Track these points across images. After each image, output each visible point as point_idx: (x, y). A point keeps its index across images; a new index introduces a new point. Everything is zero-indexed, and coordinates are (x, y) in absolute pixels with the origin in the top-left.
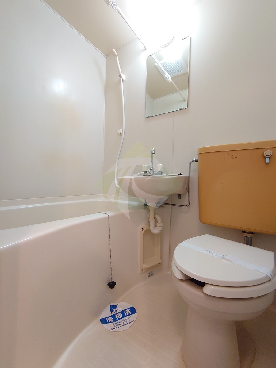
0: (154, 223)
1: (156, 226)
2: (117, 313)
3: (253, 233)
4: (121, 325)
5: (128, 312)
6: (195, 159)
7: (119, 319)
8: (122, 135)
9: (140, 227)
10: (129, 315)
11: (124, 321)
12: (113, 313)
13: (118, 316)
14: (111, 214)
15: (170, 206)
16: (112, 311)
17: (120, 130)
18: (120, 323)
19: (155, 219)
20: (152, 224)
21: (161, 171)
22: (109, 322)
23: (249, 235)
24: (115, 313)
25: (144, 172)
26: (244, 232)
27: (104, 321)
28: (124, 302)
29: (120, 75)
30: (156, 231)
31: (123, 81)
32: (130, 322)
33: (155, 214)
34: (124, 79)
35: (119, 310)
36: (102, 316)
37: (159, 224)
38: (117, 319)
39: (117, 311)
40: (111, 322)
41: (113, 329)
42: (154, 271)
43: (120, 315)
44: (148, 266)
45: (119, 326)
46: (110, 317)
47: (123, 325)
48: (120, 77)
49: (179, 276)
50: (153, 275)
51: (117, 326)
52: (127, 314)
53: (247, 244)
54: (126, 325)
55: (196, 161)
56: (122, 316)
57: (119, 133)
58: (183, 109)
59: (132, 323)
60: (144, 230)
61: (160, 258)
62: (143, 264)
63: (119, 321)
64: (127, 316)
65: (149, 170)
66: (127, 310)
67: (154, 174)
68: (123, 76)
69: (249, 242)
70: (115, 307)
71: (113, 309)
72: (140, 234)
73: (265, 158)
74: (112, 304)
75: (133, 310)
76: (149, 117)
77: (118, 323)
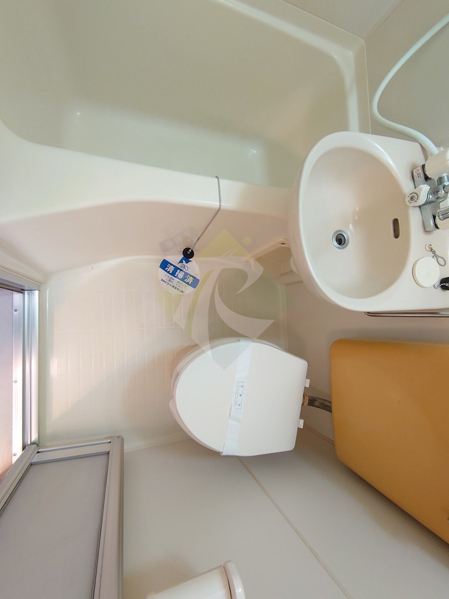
2: (182, 269)
5: (190, 280)
10: (188, 283)
11: (178, 284)
12: (179, 266)
13: (179, 274)
16: (181, 262)
18: (174, 282)
22: (168, 270)
27: (164, 264)
28: (198, 266)
32: (181, 289)
35: (187, 269)
36: (168, 259)
38: (176, 275)
39: (184, 267)
40: (168, 272)
41: (163, 281)
46: (174, 266)
47: (173, 287)
51: (169, 282)
54: (176, 288)
56: (181, 277)
60: (285, 246)
63: (175, 279)
64: (185, 282)
66: (191, 277)
75: (195, 283)
77: (173, 279)
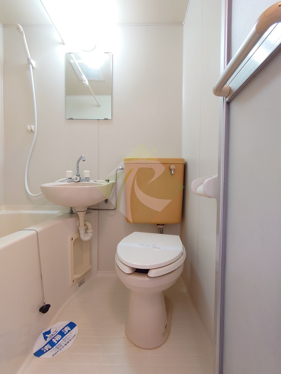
0: (85, 230)
1: (86, 232)
2: (53, 337)
3: (163, 225)
4: (63, 345)
5: (67, 329)
6: (121, 167)
7: (58, 342)
8: (34, 133)
9: (70, 237)
10: (69, 331)
11: (65, 340)
12: (48, 340)
13: (56, 339)
14: (39, 229)
15: (97, 211)
16: (46, 338)
17: (31, 127)
18: (62, 344)
19: (85, 226)
20: (82, 232)
21: (88, 178)
22: (47, 350)
23: (161, 227)
24: (51, 339)
25: (69, 178)
26: (158, 225)
27: (39, 353)
28: (58, 323)
29: (29, 60)
30: (86, 238)
31: (33, 68)
32: (72, 337)
33: (85, 221)
34: (34, 66)
35: (56, 332)
36: (35, 350)
37: (90, 231)
38: (56, 342)
39: (52, 335)
40: (49, 349)
41: (55, 354)
42: (84, 279)
43: (59, 337)
44: (79, 276)
45: (61, 347)
46: (46, 345)
47: (66, 344)
48: (29, 63)
49: (128, 271)
50: (84, 282)
51: (59, 349)
52: (67, 332)
53: (161, 233)
54: (68, 342)
55: (122, 169)
56: (61, 337)
57: (29, 129)
58: (107, 119)
59: (75, 338)
60: (73, 240)
61: (89, 264)
62: (74, 275)
63: (59, 343)
64: (67, 333)
65: (75, 176)
66: (65, 328)
67: (80, 181)
68: (33, 62)
69: (161, 232)
70: (49, 332)
71: (47, 335)
72: (69, 244)
73: (171, 170)
74: (44, 331)
75: (72, 325)
76: (70, 119)
77: (58, 345)
